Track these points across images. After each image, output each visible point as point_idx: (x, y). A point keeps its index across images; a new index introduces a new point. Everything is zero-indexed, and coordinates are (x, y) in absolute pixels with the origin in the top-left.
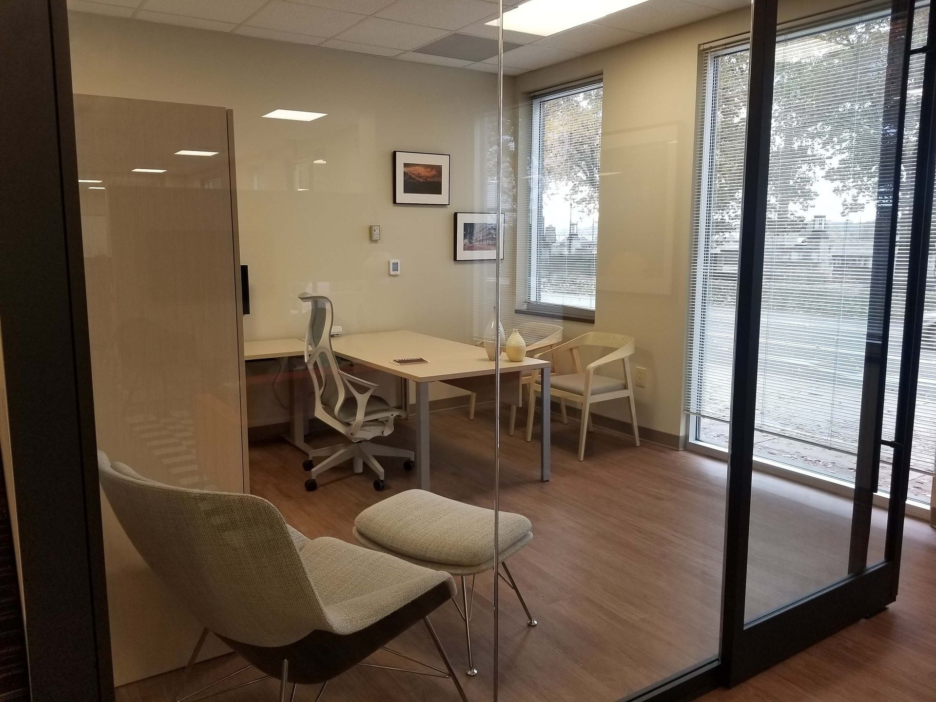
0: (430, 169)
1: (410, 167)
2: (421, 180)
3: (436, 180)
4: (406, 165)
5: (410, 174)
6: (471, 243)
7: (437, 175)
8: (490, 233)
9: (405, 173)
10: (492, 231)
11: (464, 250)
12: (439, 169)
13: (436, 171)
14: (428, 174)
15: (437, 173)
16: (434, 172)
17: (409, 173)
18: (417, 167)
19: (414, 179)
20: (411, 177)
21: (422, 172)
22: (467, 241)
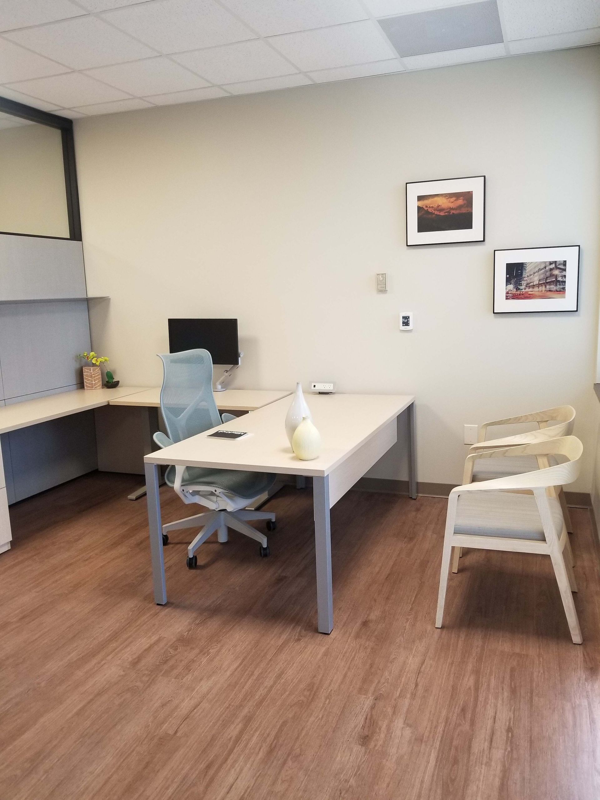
0: (454, 199)
1: (426, 199)
2: (442, 214)
3: (464, 211)
4: (420, 198)
5: (426, 209)
6: (518, 289)
7: (465, 204)
8: (552, 275)
9: (419, 208)
10: (556, 272)
11: (506, 299)
12: (468, 197)
13: (464, 200)
14: (452, 205)
15: (465, 202)
16: (460, 202)
17: (424, 207)
18: (436, 199)
19: (432, 213)
20: (427, 212)
21: (444, 203)
22: (511, 287)
